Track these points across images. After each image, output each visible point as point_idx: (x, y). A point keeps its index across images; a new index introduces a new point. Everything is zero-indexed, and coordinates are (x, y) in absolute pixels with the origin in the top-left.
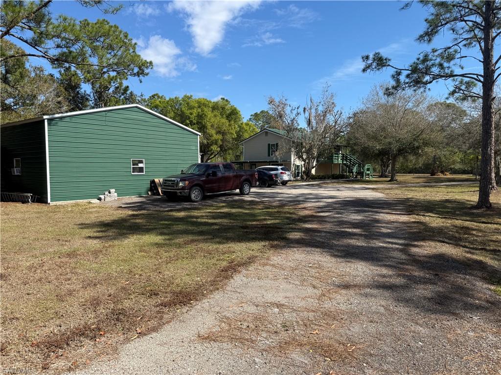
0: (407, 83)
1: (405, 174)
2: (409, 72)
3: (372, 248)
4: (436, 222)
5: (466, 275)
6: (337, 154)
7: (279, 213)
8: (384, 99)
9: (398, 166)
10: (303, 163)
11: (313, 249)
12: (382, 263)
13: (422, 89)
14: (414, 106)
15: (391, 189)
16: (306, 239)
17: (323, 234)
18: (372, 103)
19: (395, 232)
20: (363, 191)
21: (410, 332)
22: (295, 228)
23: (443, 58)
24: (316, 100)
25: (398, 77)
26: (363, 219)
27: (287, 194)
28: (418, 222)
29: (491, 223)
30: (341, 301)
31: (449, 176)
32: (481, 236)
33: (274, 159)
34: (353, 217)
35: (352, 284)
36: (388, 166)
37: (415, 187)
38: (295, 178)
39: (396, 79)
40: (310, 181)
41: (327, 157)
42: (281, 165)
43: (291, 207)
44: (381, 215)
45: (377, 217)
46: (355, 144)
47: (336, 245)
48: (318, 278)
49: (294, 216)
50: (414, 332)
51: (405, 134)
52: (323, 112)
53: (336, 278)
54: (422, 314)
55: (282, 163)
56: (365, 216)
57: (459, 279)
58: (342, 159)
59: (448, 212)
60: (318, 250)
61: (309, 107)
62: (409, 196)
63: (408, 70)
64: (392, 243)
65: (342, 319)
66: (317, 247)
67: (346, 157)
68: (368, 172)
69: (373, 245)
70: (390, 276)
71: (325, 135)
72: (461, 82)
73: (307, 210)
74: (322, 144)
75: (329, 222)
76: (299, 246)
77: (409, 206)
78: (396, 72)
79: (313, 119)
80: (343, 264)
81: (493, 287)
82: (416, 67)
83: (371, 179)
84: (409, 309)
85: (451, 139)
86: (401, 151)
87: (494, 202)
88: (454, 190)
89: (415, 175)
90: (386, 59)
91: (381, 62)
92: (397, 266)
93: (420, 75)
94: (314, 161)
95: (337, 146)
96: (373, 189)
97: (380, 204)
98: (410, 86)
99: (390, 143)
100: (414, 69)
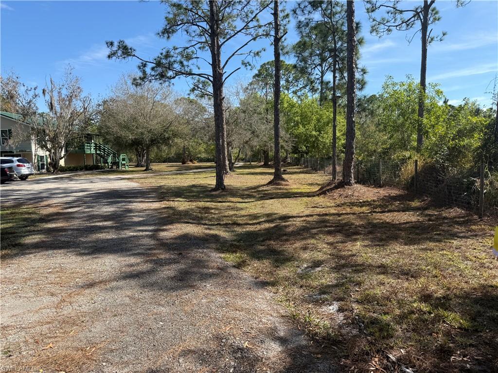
0: (154, 76)
1: (160, 164)
2: (154, 65)
3: (123, 239)
4: (183, 205)
5: (204, 249)
6: (89, 143)
7: (13, 215)
8: (132, 89)
9: (152, 156)
10: (48, 153)
11: (55, 251)
12: (131, 253)
13: (167, 83)
14: (162, 99)
15: (146, 178)
16: (48, 241)
17: (70, 232)
18: (121, 92)
19: (147, 220)
20: (119, 181)
21: (152, 315)
22: (34, 231)
23: (183, 56)
24: (58, 83)
25: (144, 69)
26: (116, 211)
27: (27, 190)
28: (168, 208)
29: (225, 202)
30: (84, 302)
31: (197, 164)
32: (217, 214)
33: (7, 149)
34: (105, 210)
35: (97, 281)
36: (143, 156)
37: (168, 175)
38: (39, 170)
39: (142, 70)
40: (59, 174)
41: (77, 147)
42: (17, 156)
43: (30, 206)
44: (134, 204)
45: (130, 207)
46: (107, 133)
47: (83, 243)
48: (58, 284)
49: (33, 216)
50: (156, 314)
51: (155, 125)
52: (68, 97)
53: (80, 278)
54: (165, 294)
55: (19, 153)
56: (118, 208)
57: (198, 254)
58: (96, 149)
59: (193, 196)
60: (62, 251)
61: (50, 89)
62: (162, 184)
63: (153, 63)
64: (142, 231)
65: (83, 322)
66: (60, 248)
67: (100, 147)
68: (123, 162)
69: (124, 236)
70: (138, 264)
71: (73, 123)
72: (198, 81)
73: (52, 207)
74: (69, 132)
75: (77, 218)
76: (37, 250)
77: (162, 194)
78: (142, 63)
79: (56, 103)
80: (89, 262)
81: (223, 255)
82: (160, 62)
83: (127, 169)
84: (153, 293)
85: (195, 132)
86: (153, 142)
87: (228, 184)
88: (200, 176)
89: (169, 164)
90: (131, 49)
91: (126, 51)
92: (146, 253)
93: (164, 69)
94: (61, 150)
95: (88, 135)
96: (128, 179)
97: (134, 193)
98: (156, 79)
99: (142, 134)
100: (159, 64)
